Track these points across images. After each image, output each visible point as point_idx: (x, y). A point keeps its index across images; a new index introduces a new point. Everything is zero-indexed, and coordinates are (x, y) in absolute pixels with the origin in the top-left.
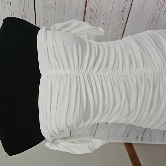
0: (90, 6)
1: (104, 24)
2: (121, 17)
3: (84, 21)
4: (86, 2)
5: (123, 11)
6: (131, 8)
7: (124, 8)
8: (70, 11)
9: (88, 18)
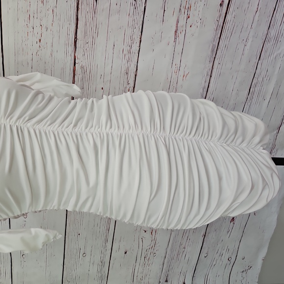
0: (81, 65)
1: (102, 88)
2: (126, 81)
3: (74, 83)
4: (75, 59)
5: (127, 73)
6: (137, 69)
7: (128, 69)
8: (53, 70)
9: (80, 80)
